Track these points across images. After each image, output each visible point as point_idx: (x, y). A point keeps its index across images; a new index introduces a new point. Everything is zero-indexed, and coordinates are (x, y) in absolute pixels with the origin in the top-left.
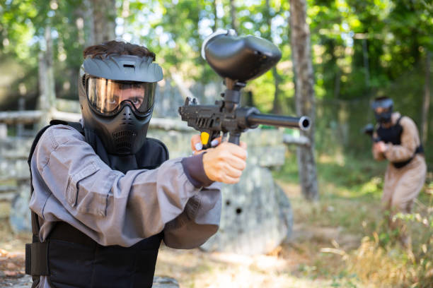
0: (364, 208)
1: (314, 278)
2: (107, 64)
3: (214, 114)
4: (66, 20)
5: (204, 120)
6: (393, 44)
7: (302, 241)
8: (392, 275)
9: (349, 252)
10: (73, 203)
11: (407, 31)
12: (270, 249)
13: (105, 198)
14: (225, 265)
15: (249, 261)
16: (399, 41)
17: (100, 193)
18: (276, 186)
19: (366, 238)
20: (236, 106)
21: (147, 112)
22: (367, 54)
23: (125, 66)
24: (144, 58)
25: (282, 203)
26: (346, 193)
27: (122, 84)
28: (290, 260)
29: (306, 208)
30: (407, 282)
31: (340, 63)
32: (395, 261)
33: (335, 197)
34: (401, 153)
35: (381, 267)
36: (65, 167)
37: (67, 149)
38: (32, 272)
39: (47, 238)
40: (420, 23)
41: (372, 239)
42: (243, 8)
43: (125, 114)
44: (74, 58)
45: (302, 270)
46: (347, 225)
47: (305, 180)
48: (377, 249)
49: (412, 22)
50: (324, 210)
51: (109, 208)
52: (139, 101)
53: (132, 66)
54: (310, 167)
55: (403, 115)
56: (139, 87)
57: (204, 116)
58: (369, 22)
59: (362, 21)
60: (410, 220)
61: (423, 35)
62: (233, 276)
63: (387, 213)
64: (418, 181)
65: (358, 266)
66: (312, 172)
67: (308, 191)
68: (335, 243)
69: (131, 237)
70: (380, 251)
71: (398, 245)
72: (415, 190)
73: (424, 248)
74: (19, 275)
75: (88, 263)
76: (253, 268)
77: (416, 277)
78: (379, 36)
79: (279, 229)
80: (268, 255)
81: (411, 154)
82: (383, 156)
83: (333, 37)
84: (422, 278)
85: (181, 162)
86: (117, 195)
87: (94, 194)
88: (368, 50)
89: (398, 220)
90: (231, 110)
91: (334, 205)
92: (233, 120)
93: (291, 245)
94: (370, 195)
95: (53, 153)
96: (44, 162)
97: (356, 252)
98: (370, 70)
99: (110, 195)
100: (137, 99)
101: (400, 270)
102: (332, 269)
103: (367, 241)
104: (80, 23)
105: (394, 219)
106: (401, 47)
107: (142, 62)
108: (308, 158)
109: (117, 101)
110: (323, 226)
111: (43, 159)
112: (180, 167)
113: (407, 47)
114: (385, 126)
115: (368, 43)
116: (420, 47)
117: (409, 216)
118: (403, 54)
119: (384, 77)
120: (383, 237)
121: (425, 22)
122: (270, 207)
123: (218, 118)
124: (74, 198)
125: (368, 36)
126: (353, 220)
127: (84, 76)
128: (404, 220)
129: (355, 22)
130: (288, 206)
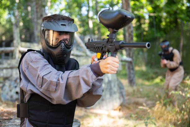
0: (156, 89)
1: (136, 120)
2: (54, 24)
3: (103, 45)
4: (23, 8)
5: (98, 47)
6: (167, 18)
7: (129, 104)
8: (169, 118)
9: (150, 108)
10: (40, 85)
11: (172, 12)
12: (116, 108)
13: (56, 83)
14: (96, 115)
15: (107, 113)
16: (169, 16)
17: (54, 81)
18: (118, 80)
19: (158, 102)
20: (114, 40)
21: (71, 45)
22: (155, 22)
23: (62, 25)
24: (70, 21)
25: (121, 87)
26: (147, 83)
27: (60, 33)
28: (124, 112)
29: (130, 90)
30: (176, 121)
31: (143, 26)
32: (171, 112)
33: (142, 85)
34: (173, 65)
35: (164, 115)
36: (36, 70)
37: (37, 62)
38: (21, 117)
39: (28, 101)
40: (178, 9)
41: (160, 103)
42: (101, 2)
43: (62, 46)
44: (27, 24)
45: (131, 116)
46: (148, 97)
47: (130, 77)
48: (163, 106)
49: (174, 8)
50: (138, 91)
51: (57, 87)
52: (67, 41)
53: (65, 25)
54: (132, 71)
55: (174, 48)
56: (67, 34)
57: (98, 46)
58: (156, 8)
59: (153, 8)
60: (177, 94)
61: (179, 14)
62: (100, 119)
63: (167, 91)
64: (180, 77)
65: (155, 114)
66: (133, 74)
67: (131, 82)
68: (144, 104)
69: (67, 100)
70: (164, 108)
71: (171, 105)
72: (179, 81)
73: (184, 106)
74: (10, 119)
75: (46, 112)
76: (109, 116)
77: (180, 119)
78: (160, 14)
79: (120, 98)
80: (115, 110)
81: (177, 65)
82: (165, 66)
83: (140, 15)
84: (182, 119)
85: (90, 66)
86: (61, 82)
87: (51, 81)
88: (155, 21)
89: (172, 94)
90: (112, 42)
91: (143, 88)
92: (113, 47)
93: (124, 106)
94: (157, 84)
95: (31, 64)
96: (26, 68)
97: (153, 108)
98: (156, 29)
99: (58, 82)
100: (66, 39)
101: (173, 116)
102: (143, 116)
103: (158, 104)
104: (29, 9)
105: (170, 94)
106: (170, 19)
107: (69, 23)
108: (131, 67)
109: (58, 41)
110: (138, 97)
111: (26, 66)
112: (89, 69)
113: (172, 19)
114: (166, 53)
115: (156, 17)
116: (178, 19)
117: (177, 92)
118: (171, 22)
119: (162, 32)
120: (165, 101)
121: (180, 8)
122: (115, 89)
123: (105, 46)
124: (41, 83)
125: (155, 15)
126: (151, 95)
127: (43, 30)
128: (175, 94)
129: (150, 8)
130: (123, 89)
